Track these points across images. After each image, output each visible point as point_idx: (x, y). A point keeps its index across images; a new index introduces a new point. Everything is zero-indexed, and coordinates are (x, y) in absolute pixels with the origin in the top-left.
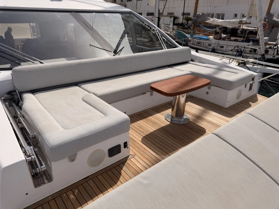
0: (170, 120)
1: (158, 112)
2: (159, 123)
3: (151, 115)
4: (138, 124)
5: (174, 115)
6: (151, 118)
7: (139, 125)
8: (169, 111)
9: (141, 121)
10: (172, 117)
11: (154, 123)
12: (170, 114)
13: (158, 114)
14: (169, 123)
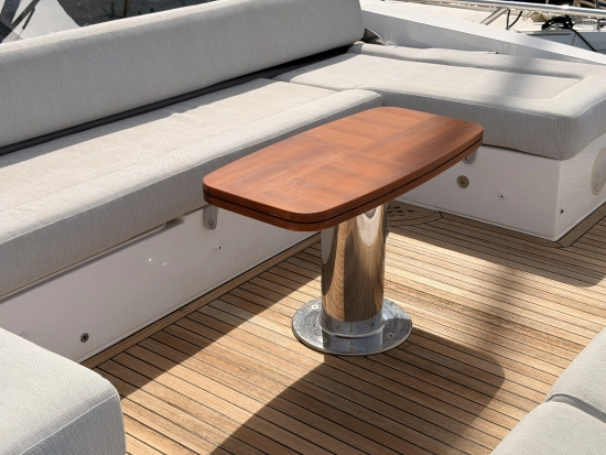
0: (319, 343)
1: (258, 307)
2: (271, 363)
3: (223, 329)
4: (161, 392)
5: (336, 311)
6: (223, 342)
7: (171, 396)
8: (309, 295)
9: (177, 369)
10: (327, 321)
11: (246, 369)
12: (317, 307)
13: (256, 319)
14: (321, 359)
